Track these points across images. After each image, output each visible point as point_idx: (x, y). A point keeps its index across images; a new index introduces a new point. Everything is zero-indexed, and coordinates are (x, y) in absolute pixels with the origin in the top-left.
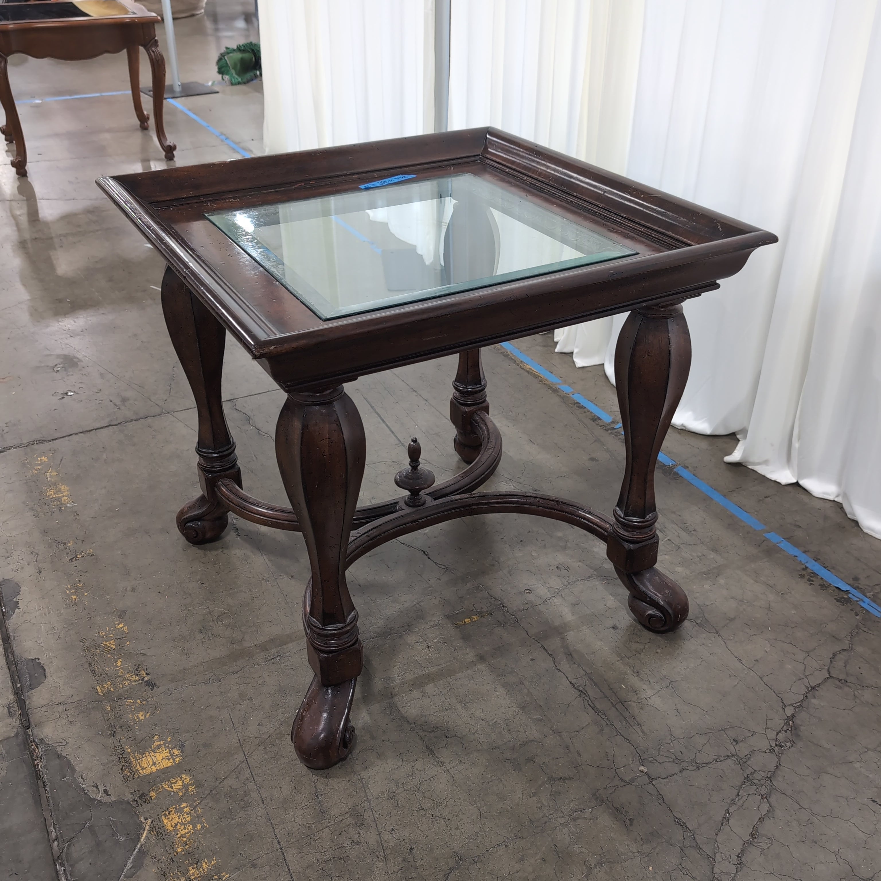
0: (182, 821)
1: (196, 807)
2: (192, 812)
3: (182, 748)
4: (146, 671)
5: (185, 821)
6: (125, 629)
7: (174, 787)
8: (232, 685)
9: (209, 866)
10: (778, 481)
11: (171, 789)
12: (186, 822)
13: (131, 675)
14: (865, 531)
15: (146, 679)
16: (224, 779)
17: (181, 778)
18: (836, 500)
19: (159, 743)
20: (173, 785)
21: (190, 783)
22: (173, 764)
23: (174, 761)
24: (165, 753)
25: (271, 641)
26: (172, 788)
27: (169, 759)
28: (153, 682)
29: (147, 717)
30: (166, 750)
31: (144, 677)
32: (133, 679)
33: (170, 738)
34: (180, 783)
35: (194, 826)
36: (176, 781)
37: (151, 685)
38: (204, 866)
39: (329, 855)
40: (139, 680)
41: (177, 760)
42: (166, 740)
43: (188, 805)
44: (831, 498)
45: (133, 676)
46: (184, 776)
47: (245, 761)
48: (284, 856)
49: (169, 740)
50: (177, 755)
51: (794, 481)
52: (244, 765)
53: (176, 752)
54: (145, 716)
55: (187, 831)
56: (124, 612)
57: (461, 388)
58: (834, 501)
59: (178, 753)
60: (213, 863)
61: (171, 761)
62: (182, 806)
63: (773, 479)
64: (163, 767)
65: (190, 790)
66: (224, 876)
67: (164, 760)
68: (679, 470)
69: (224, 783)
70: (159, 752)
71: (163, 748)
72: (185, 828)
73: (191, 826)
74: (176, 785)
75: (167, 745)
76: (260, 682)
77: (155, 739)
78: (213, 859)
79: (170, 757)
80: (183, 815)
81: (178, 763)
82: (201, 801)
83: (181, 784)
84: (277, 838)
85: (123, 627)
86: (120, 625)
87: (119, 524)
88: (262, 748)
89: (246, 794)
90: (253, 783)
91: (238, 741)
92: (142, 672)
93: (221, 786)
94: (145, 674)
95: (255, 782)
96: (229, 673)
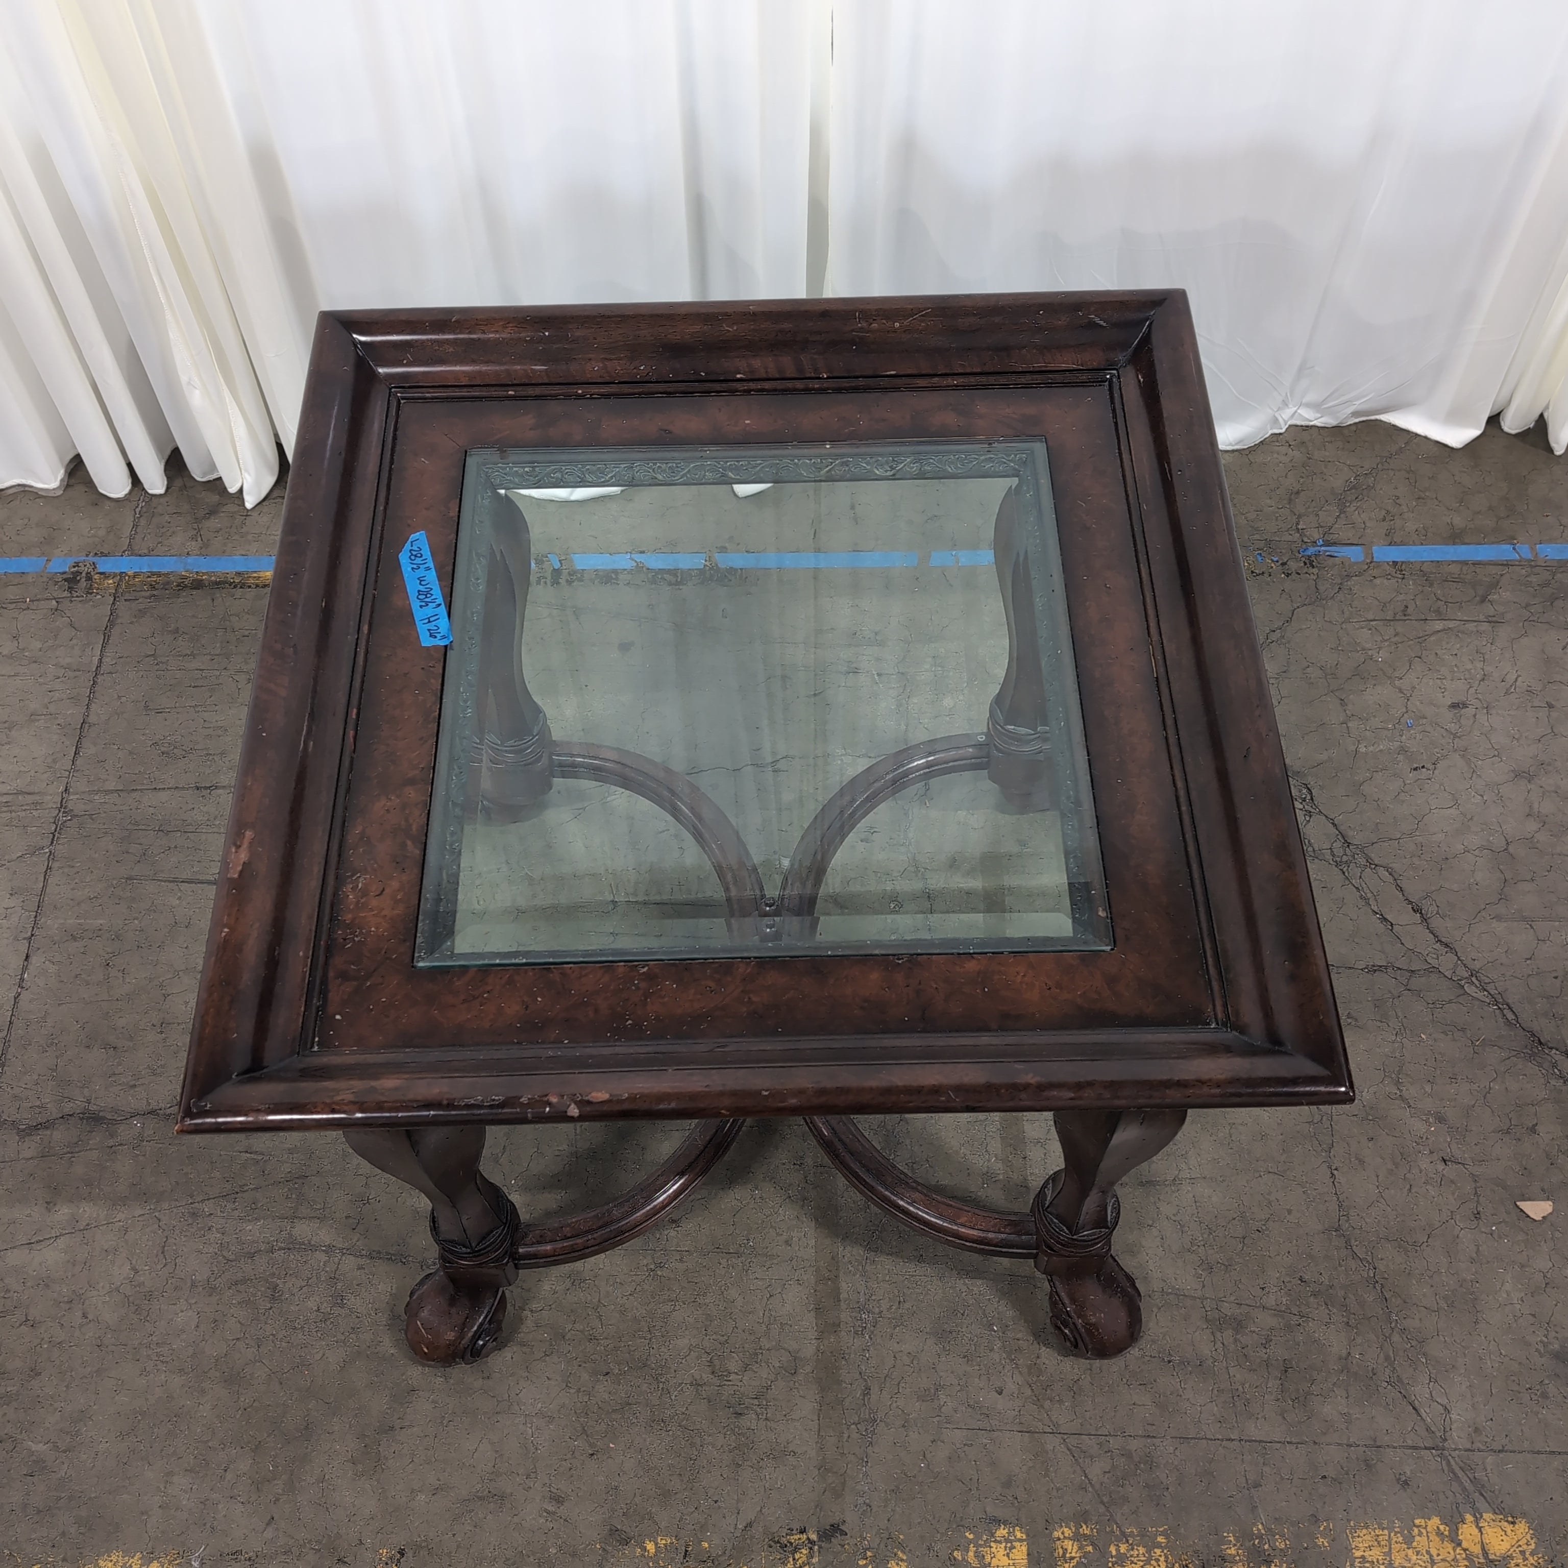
0: (1142, 1561)
1: (1123, 1534)
2: (1130, 1542)
3: (998, 1522)
4: (794, 1532)
5: (1145, 1556)
6: (664, 1542)
7: (1073, 1555)
8: (894, 1405)
9: (1235, 1545)
11: (1075, 1561)
12: (1147, 1555)
13: (791, 1559)
15: (814, 1537)
16: (1086, 1477)
17: (1059, 1539)
19: (971, 1554)
20: (1068, 1555)
21: (1073, 1529)
22: (1025, 1543)
23: (1020, 1540)
24: (999, 1550)
25: (818, 1310)
26: (1072, 1558)
27: (1013, 1547)
28: (828, 1528)
29: (905, 1558)
30: (991, 1547)
31: (808, 1539)
32: (804, 1558)
33: (967, 1534)
34: (1068, 1544)
35: (1159, 1545)
36: (1062, 1547)
37: (832, 1531)
38: (1233, 1551)
39: (1273, 1384)
40: (811, 1549)
41: (1019, 1535)
42: (970, 1541)
43: (1115, 1543)
45: (797, 1557)
46: (1056, 1534)
47: (1065, 1437)
48: (1255, 1441)
49: (971, 1536)
50: (1009, 1533)
52: (1072, 1441)
53: (1002, 1532)
54: (902, 1560)
55: (1162, 1559)
56: (614, 1531)
59: (1006, 1531)
60: (1232, 1539)
61: (1017, 1544)
62: (1114, 1553)
64: (1026, 1561)
65: (1087, 1532)
66: (1258, 1530)
67: (1011, 1555)
68: (722, 561)
69: (1095, 1479)
70: (992, 1558)
71: (985, 1550)
72: (1157, 1560)
73: (1156, 1550)
74: (1069, 1551)
75: (980, 1542)
76: (907, 1361)
77: (960, 1558)
78: (1226, 1537)
79: (1009, 1545)
80: (1131, 1556)
81: (1028, 1535)
82: (1117, 1524)
83: (1071, 1543)
84: (1222, 1440)
85: (656, 1544)
86: (648, 1548)
87: (327, 1477)
88: (1047, 1404)
89: (1128, 1455)
90: (1111, 1440)
91: (1020, 1434)
92: (792, 1539)
93: (1097, 1486)
94: (801, 1536)
95: (1110, 1435)
96: (864, 1400)
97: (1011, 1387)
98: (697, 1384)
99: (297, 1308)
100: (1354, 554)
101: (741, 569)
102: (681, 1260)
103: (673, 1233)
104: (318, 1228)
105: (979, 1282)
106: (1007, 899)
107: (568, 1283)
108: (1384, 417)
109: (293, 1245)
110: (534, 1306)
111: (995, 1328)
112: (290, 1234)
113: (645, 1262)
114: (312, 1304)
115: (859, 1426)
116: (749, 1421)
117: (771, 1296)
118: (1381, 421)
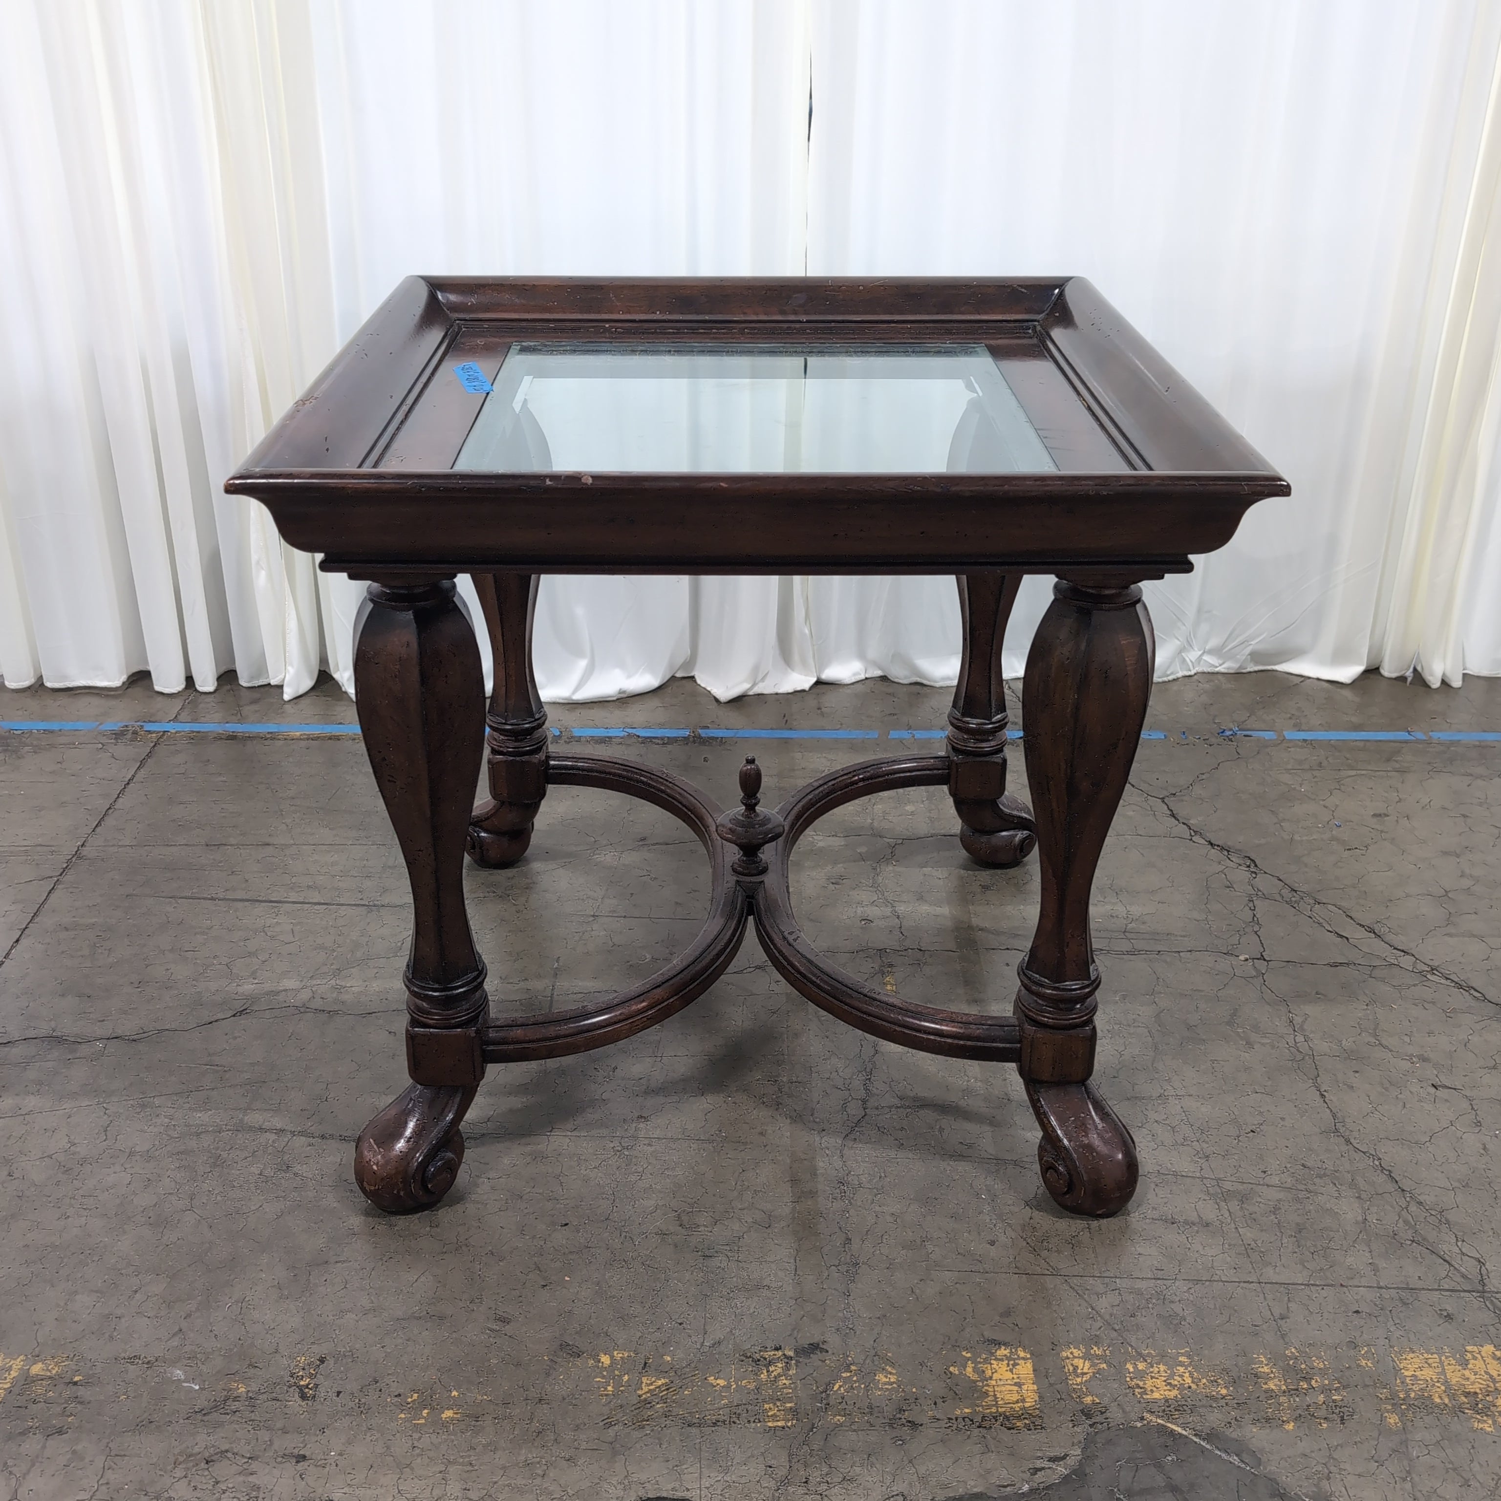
0: (1165, 1377)
1: (1140, 1354)
2: (1149, 1361)
3: (999, 1344)
4: (769, 1349)
5: (1166, 1372)
6: (620, 1356)
7: (1085, 1370)
8: (878, 1252)
9: (1266, 1365)
10: (799, 689)
11: (1088, 1376)
12: (1169, 1372)
13: (765, 1371)
14: (937, 685)
15: (790, 1353)
16: (1093, 1309)
17: (1068, 1358)
18: (867, 676)
19: (969, 1369)
20: (1079, 1371)
21: (1084, 1351)
22: (1030, 1361)
23: (1024, 1359)
24: (1001, 1366)
25: (794, 1182)
26: (1084, 1374)
27: (1016, 1364)
28: (806, 1346)
29: (894, 1371)
30: (991, 1364)
31: (784, 1355)
32: (780, 1370)
33: (964, 1353)
34: (1079, 1363)
35: (1181, 1364)
36: (1072, 1365)
37: (811, 1349)
38: (1266, 1369)
39: (1288, 1240)
40: (787, 1363)
41: (1022, 1354)
42: (969, 1359)
43: (1132, 1362)
44: (863, 677)
45: (771, 1369)
46: (1064, 1354)
47: (1066, 1278)
48: (1276, 1283)
49: (969, 1355)
50: (1011, 1352)
51: (814, 680)
52: (1075, 1281)
53: (1003, 1352)
54: (891, 1373)
55: (1187, 1375)
56: (564, 1346)
57: (527, 726)
58: (866, 679)
59: (1008, 1351)
60: (1263, 1359)
61: (1021, 1362)
62: (1131, 1370)
63: (791, 691)
64: (1032, 1375)
65: (1098, 1352)
66: (1292, 1352)
67: (1014, 1370)
68: (703, 733)
69: (1103, 1311)
70: (993, 1373)
71: (986, 1366)
72: (1181, 1376)
73: (1178, 1368)
74: (1080, 1368)
75: (979, 1360)
76: (890, 1219)
77: (957, 1372)
78: (1256, 1358)
79: (1011, 1362)
80: (1152, 1372)
81: (1032, 1354)
82: (1131, 1346)
83: (1081, 1361)
84: (1239, 1282)
85: (612, 1357)
86: (602, 1360)
87: (247, 1299)
88: (1045, 1253)
89: (1139, 1293)
90: (1118, 1280)
91: (1017, 1275)
92: (766, 1355)
93: (1107, 1317)
94: (776, 1353)
95: (1116, 1277)
96: (845, 1247)
97: (1002, 1238)
98: (663, 1234)
99: (238, 1172)
100: (1268, 735)
101: (722, 738)
102: (649, 1145)
103: (641, 1125)
104: (271, 1117)
105: (963, 1163)
106: (973, 919)
107: (529, 1159)
108: (1278, 668)
109: (240, 1128)
110: (492, 1175)
111: (983, 1196)
112: (241, 1120)
113: (612, 1145)
114: (255, 1169)
115: (839, 1268)
116: (719, 1261)
117: (743, 1171)
118: (1276, 671)
